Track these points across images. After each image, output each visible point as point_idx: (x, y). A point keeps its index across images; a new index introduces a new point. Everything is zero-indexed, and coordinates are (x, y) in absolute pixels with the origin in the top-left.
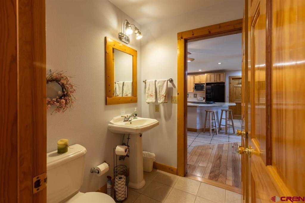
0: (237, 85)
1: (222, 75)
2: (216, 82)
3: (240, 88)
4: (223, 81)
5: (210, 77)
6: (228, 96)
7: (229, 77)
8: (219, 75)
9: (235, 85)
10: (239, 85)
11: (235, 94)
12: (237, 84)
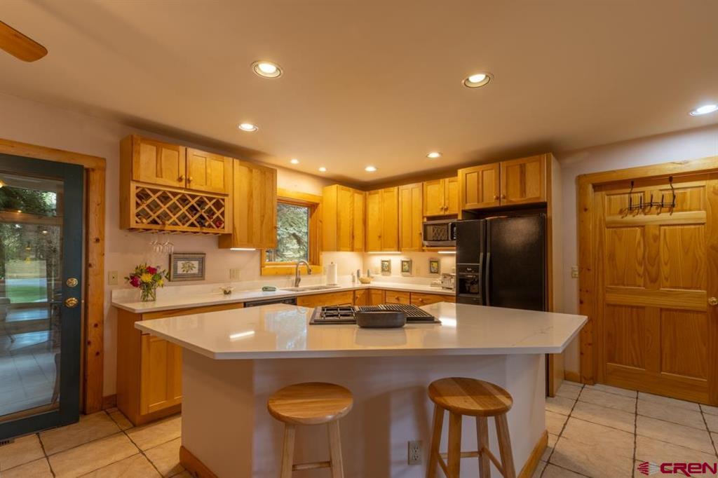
0: (618, 218)
1: (532, 167)
2: (504, 203)
3: (639, 230)
4: (537, 195)
5: (481, 181)
6: (576, 268)
7: (579, 178)
8: (518, 169)
9: (609, 218)
10: (629, 218)
11: (612, 257)
12: (621, 212)
